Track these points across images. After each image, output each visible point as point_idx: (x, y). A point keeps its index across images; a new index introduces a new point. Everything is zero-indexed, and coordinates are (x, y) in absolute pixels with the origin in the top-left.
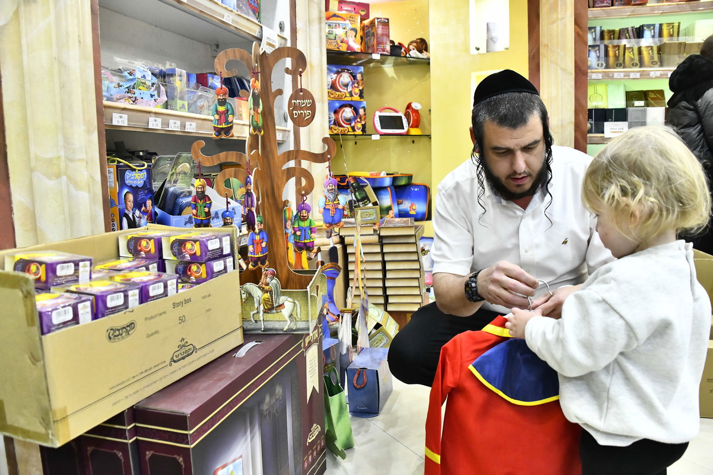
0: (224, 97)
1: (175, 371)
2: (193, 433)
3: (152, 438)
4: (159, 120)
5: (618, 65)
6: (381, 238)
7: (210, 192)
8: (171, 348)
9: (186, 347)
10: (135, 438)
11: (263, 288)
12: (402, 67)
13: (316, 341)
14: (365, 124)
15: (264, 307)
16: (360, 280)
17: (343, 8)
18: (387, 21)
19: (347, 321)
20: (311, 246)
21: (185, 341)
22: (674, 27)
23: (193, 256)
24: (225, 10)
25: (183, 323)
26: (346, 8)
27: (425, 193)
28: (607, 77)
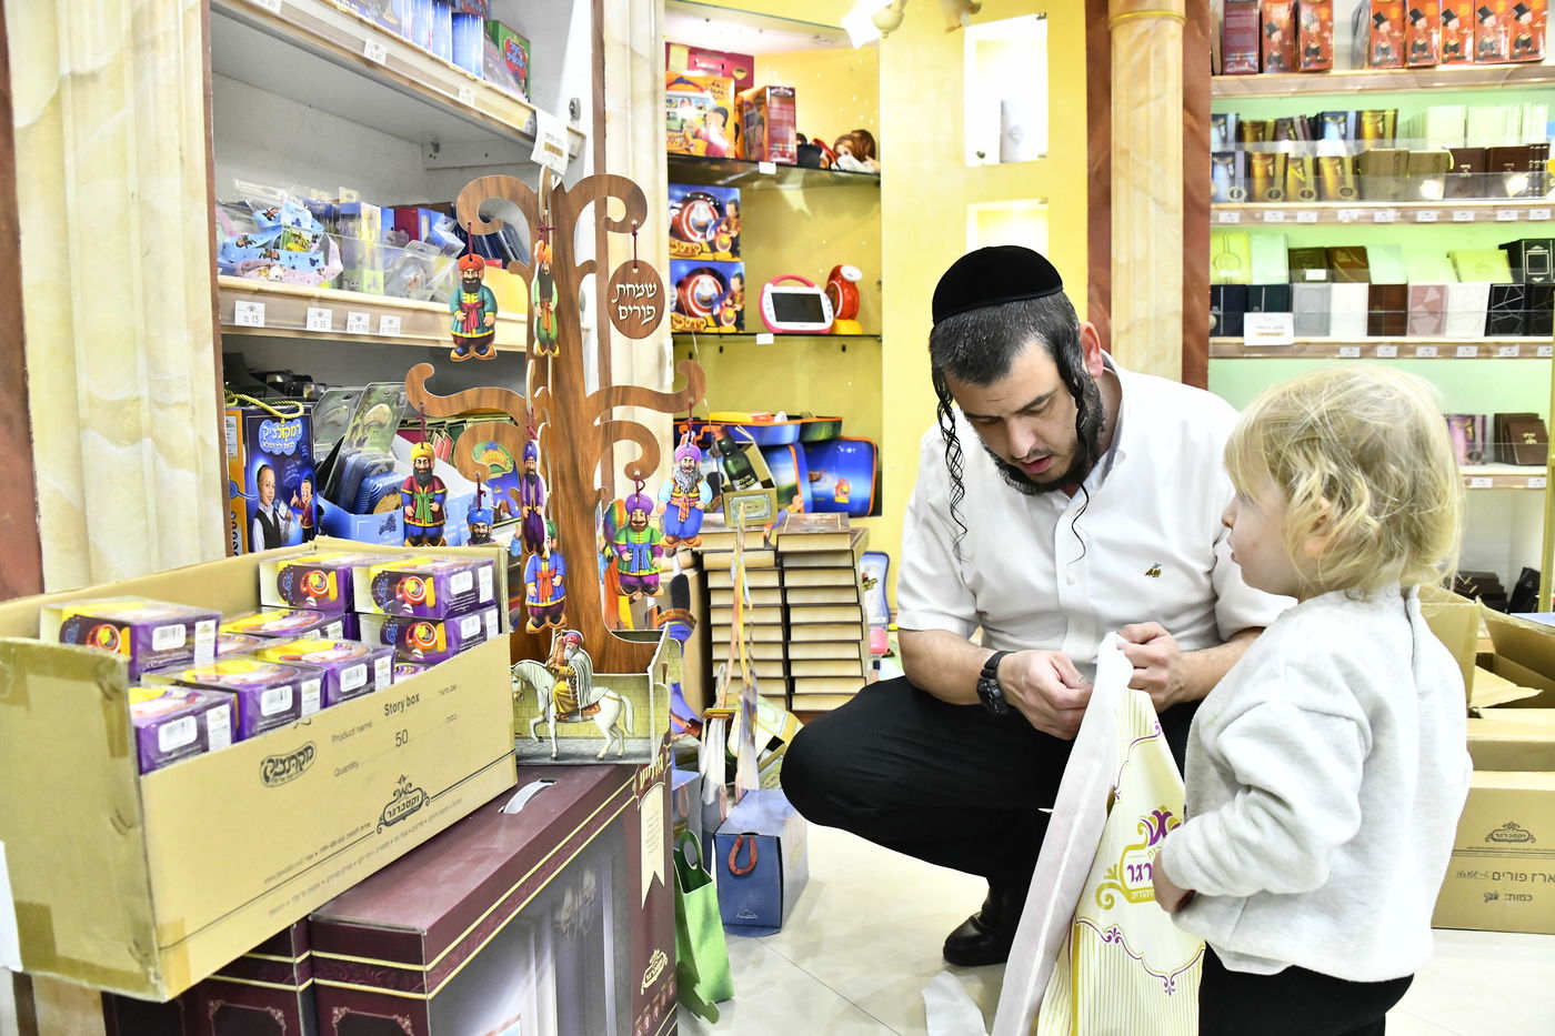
0: (476, 275)
1: (387, 844)
2: (433, 969)
3: (347, 981)
4: (328, 313)
5: (1273, 196)
6: (780, 556)
7: (441, 469)
8: (379, 799)
9: (408, 795)
10: (310, 981)
11: (557, 671)
12: (820, 189)
13: (660, 778)
14: (742, 310)
15: (558, 709)
16: (742, 644)
17: (698, 65)
18: (790, 93)
19: (716, 735)
20: (652, 583)
21: (407, 781)
22: (1386, 118)
23: (419, 606)
24: (462, 79)
25: (403, 745)
26: (704, 65)
27: (868, 457)
28: (1250, 220)
